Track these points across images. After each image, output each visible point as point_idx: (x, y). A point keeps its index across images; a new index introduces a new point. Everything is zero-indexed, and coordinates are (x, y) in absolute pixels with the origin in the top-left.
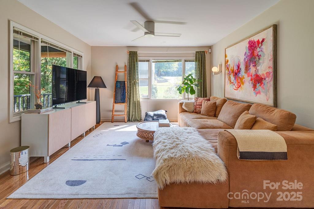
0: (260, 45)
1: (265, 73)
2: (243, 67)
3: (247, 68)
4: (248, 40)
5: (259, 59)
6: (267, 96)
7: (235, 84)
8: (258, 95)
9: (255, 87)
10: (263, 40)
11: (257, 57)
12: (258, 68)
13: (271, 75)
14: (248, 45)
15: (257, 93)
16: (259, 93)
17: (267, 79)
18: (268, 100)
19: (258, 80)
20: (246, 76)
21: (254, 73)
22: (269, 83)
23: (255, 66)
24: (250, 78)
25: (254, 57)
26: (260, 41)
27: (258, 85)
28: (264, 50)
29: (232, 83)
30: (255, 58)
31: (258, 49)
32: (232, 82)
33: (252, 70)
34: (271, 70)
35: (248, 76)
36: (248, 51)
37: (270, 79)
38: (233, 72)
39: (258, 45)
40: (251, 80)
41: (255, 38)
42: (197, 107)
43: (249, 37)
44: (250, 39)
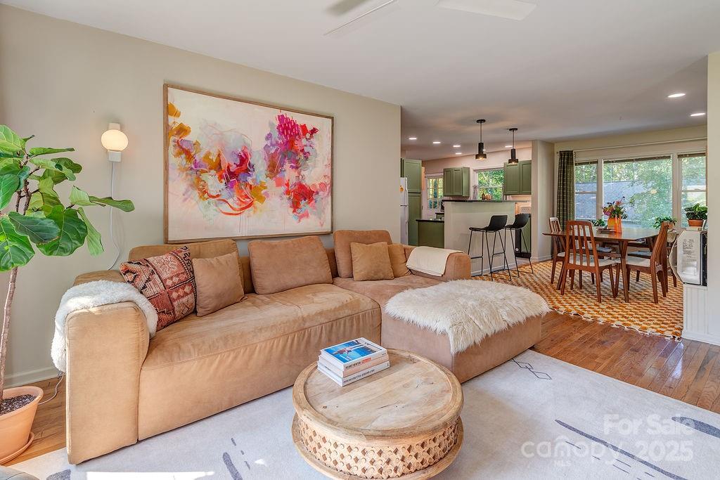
0: (308, 135)
1: (317, 183)
2: (259, 164)
3: (274, 167)
4: (278, 112)
5: (306, 158)
6: (320, 219)
7: (230, 201)
8: (304, 220)
9: (295, 206)
10: (314, 131)
11: (301, 154)
12: (303, 173)
13: (328, 188)
14: (277, 123)
15: (301, 217)
16: (306, 215)
17: (321, 193)
18: (322, 225)
19: (301, 195)
20: (270, 183)
21: (293, 180)
22: (324, 199)
23: (297, 168)
24: (283, 189)
25: (293, 151)
26: (309, 128)
27: (303, 202)
28: (316, 147)
29: (213, 197)
30: (296, 153)
31: (304, 141)
32: (214, 194)
33: (289, 174)
34: (327, 181)
35: (279, 185)
36: (276, 134)
37: (326, 194)
38: (218, 166)
39: (304, 134)
40: (288, 192)
41: (299, 119)
43: (281, 109)
44: (284, 112)
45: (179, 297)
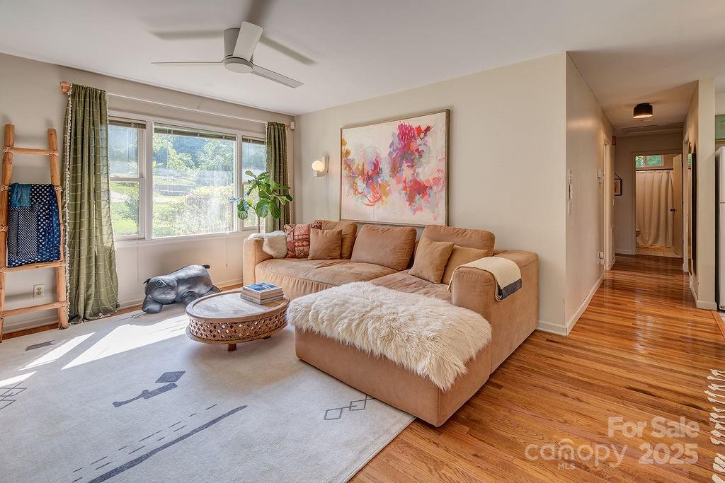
0: (422, 135)
1: (431, 178)
2: (385, 167)
3: (395, 169)
4: (398, 123)
5: (421, 156)
6: (434, 213)
7: (368, 196)
8: (418, 213)
9: (411, 200)
10: (428, 129)
11: (416, 153)
12: (417, 170)
13: (441, 182)
14: (397, 132)
15: (415, 211)
16: (420, 208)
17: (434, 188)
18: (435, 219)
19: (417, 190)
20: (392, 182)
21: (410, 178)
22: (438, 193)
23: (412, 166)
24: (401, 186)
25: (409, 152)
26: (423, 128)
27: (417, 197)
28: (430, 144)
29: (360, 193)
30: (413, 154)
31: (419, 142)
32: (360, 191)
33: (407, 173)
34: (442, 175)
35: (398, 183)
36: (397, 141)
37: (440, 187)
38: (362, 173)
39: (419, 134)
40: (405, 188)
41: (414, 123)
42: (296, 244)
43: (400, 118)
44: (402, 122)
45: (298, 246)
